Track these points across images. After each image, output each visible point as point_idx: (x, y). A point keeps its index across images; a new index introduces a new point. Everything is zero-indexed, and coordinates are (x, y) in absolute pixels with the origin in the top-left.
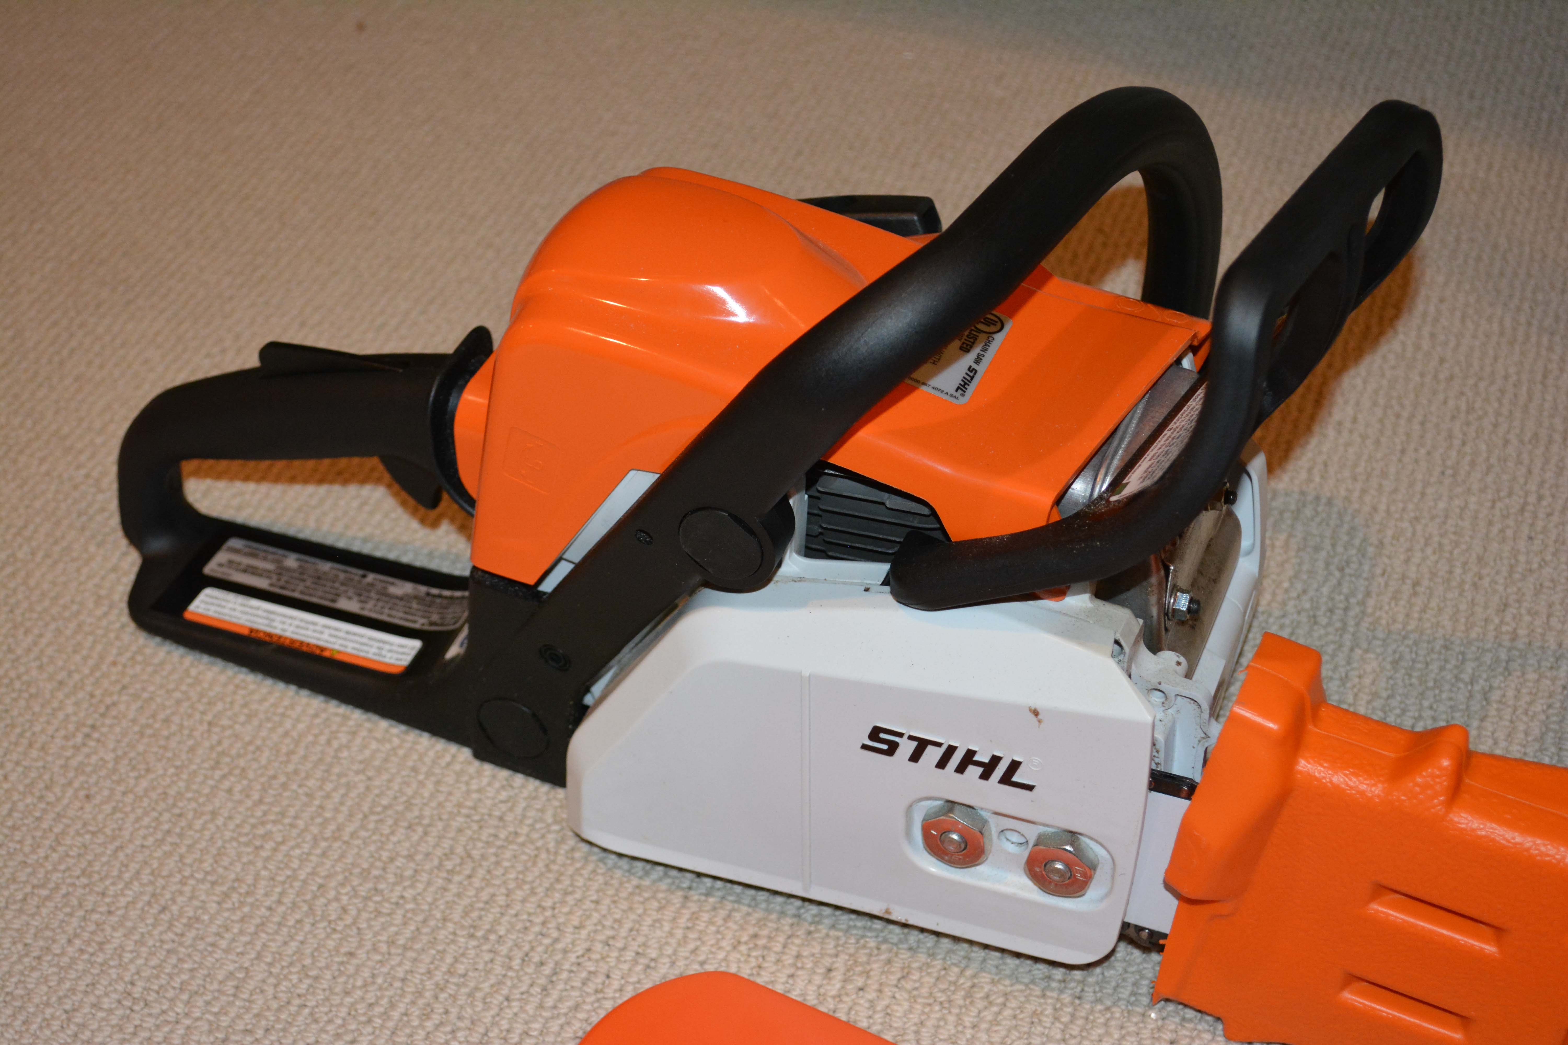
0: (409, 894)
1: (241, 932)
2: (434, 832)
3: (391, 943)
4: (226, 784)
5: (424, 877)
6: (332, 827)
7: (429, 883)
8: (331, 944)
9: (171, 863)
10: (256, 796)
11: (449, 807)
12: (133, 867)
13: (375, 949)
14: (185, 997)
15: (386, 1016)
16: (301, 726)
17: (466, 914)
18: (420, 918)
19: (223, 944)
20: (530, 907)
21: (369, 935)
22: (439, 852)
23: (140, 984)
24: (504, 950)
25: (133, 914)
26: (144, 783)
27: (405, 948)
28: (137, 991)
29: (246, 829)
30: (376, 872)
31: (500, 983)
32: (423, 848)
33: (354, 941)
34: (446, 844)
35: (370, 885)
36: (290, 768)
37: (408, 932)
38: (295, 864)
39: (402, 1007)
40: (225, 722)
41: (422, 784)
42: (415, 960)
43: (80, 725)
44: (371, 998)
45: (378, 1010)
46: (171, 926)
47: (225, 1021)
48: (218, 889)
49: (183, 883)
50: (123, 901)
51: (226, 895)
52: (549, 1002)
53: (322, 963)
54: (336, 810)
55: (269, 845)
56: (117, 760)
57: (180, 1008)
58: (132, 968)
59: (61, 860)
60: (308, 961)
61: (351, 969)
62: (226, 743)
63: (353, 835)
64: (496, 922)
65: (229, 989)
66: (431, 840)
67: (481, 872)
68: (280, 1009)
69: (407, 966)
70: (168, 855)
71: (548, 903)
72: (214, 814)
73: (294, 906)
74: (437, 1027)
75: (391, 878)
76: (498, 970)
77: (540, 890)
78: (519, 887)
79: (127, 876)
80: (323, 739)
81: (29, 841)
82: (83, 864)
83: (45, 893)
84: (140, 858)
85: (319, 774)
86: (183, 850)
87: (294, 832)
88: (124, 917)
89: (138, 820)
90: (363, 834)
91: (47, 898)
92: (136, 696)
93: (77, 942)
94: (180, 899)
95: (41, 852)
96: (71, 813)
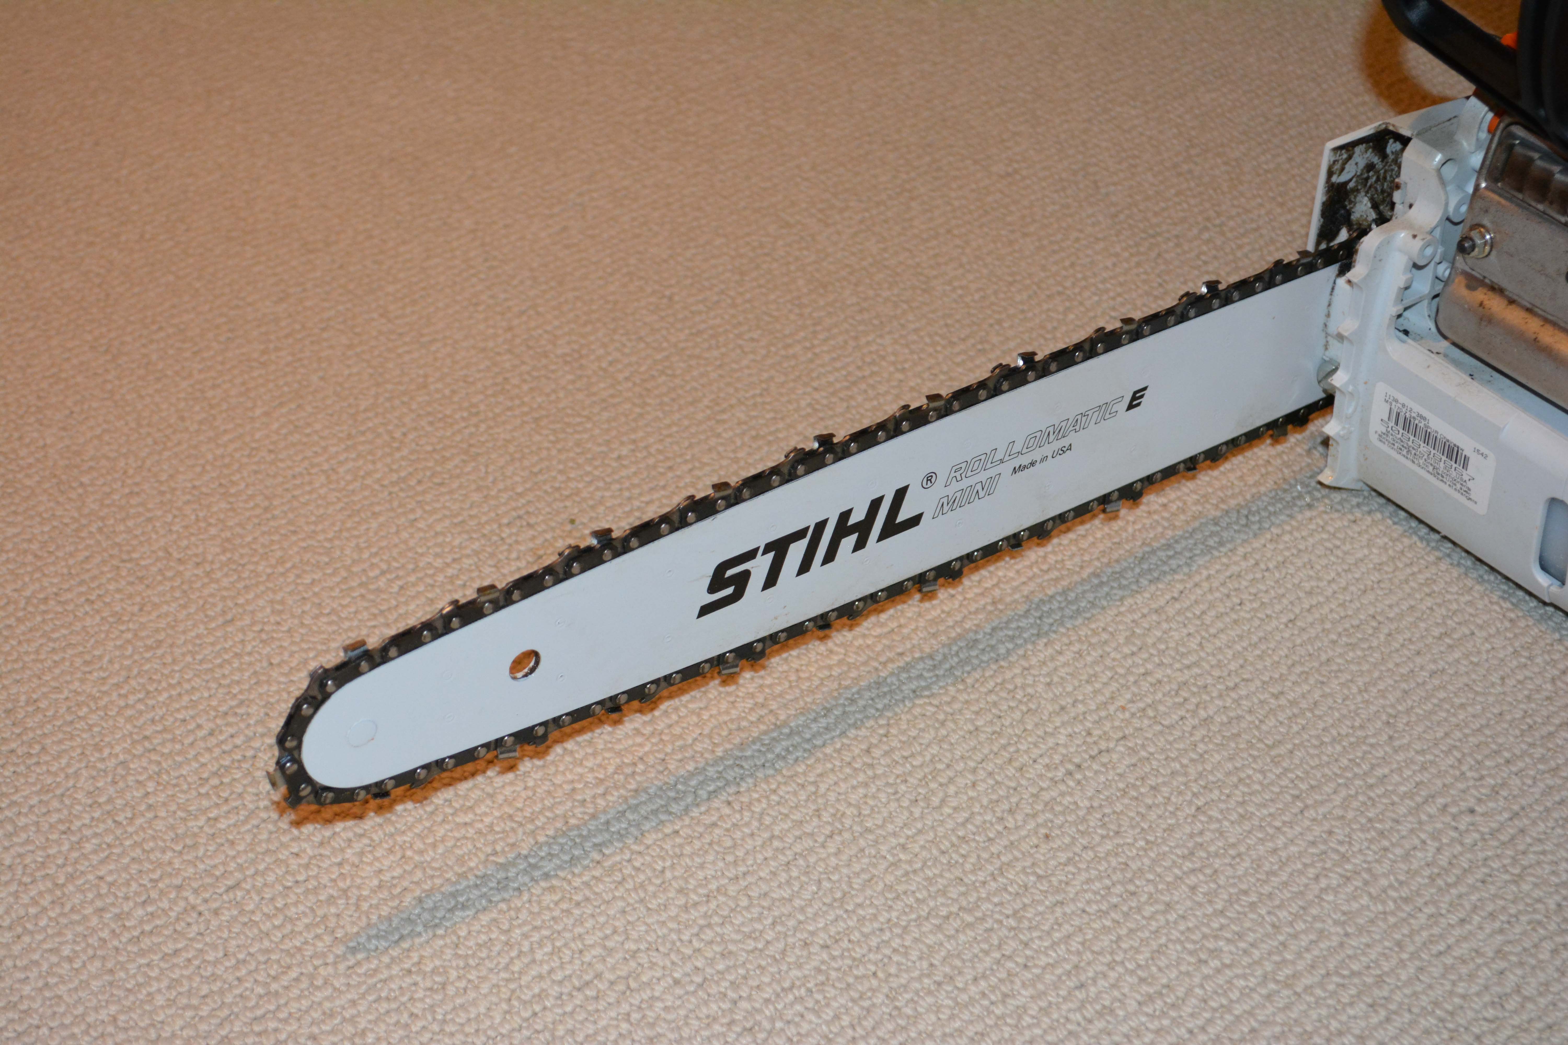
2: (1398, 1022)
4: (1192, 880)
6: (1288, 971)
9: (1105, 941)
10: (1219, 905)
11: (1424, 1001)
12: (1067, 928)
25: (1048, 978)
26: (1109, 846)
29: (1197, 936)
36: (1267, 889)
38: (1235, 995)
40: (1214, 813)
41: (1402, 963)
43: (1066, 759)
46: (1082, 1007)
48: (1145, 989)
49: (1111, 966)
50: (1043, 960)
51: (1151, 999)
54: (1299, 955)
55: (1215, 963)
56: (1091, 810)
59: (998, 891)
62: (1208, 836)
63: (1308, 989)
70: (1106, 930)
72: (1169, 906)
79: (1057, 935)
80: (1311, 872)
81: (973, 859)
82: (1018, 905)
83: (969, 919)
84: (1077, 922)
85: (1294, 909)
86: (1123, 932)
87: (1246, 960)
88: (1039, 977)
89: (1088, 881)
90: (1319, 992)
91: (970, 925)
92: (1133, 751)
93: (983, 983)
94: (1102, 983)
95: (981, 875)
96: (1024, 847)
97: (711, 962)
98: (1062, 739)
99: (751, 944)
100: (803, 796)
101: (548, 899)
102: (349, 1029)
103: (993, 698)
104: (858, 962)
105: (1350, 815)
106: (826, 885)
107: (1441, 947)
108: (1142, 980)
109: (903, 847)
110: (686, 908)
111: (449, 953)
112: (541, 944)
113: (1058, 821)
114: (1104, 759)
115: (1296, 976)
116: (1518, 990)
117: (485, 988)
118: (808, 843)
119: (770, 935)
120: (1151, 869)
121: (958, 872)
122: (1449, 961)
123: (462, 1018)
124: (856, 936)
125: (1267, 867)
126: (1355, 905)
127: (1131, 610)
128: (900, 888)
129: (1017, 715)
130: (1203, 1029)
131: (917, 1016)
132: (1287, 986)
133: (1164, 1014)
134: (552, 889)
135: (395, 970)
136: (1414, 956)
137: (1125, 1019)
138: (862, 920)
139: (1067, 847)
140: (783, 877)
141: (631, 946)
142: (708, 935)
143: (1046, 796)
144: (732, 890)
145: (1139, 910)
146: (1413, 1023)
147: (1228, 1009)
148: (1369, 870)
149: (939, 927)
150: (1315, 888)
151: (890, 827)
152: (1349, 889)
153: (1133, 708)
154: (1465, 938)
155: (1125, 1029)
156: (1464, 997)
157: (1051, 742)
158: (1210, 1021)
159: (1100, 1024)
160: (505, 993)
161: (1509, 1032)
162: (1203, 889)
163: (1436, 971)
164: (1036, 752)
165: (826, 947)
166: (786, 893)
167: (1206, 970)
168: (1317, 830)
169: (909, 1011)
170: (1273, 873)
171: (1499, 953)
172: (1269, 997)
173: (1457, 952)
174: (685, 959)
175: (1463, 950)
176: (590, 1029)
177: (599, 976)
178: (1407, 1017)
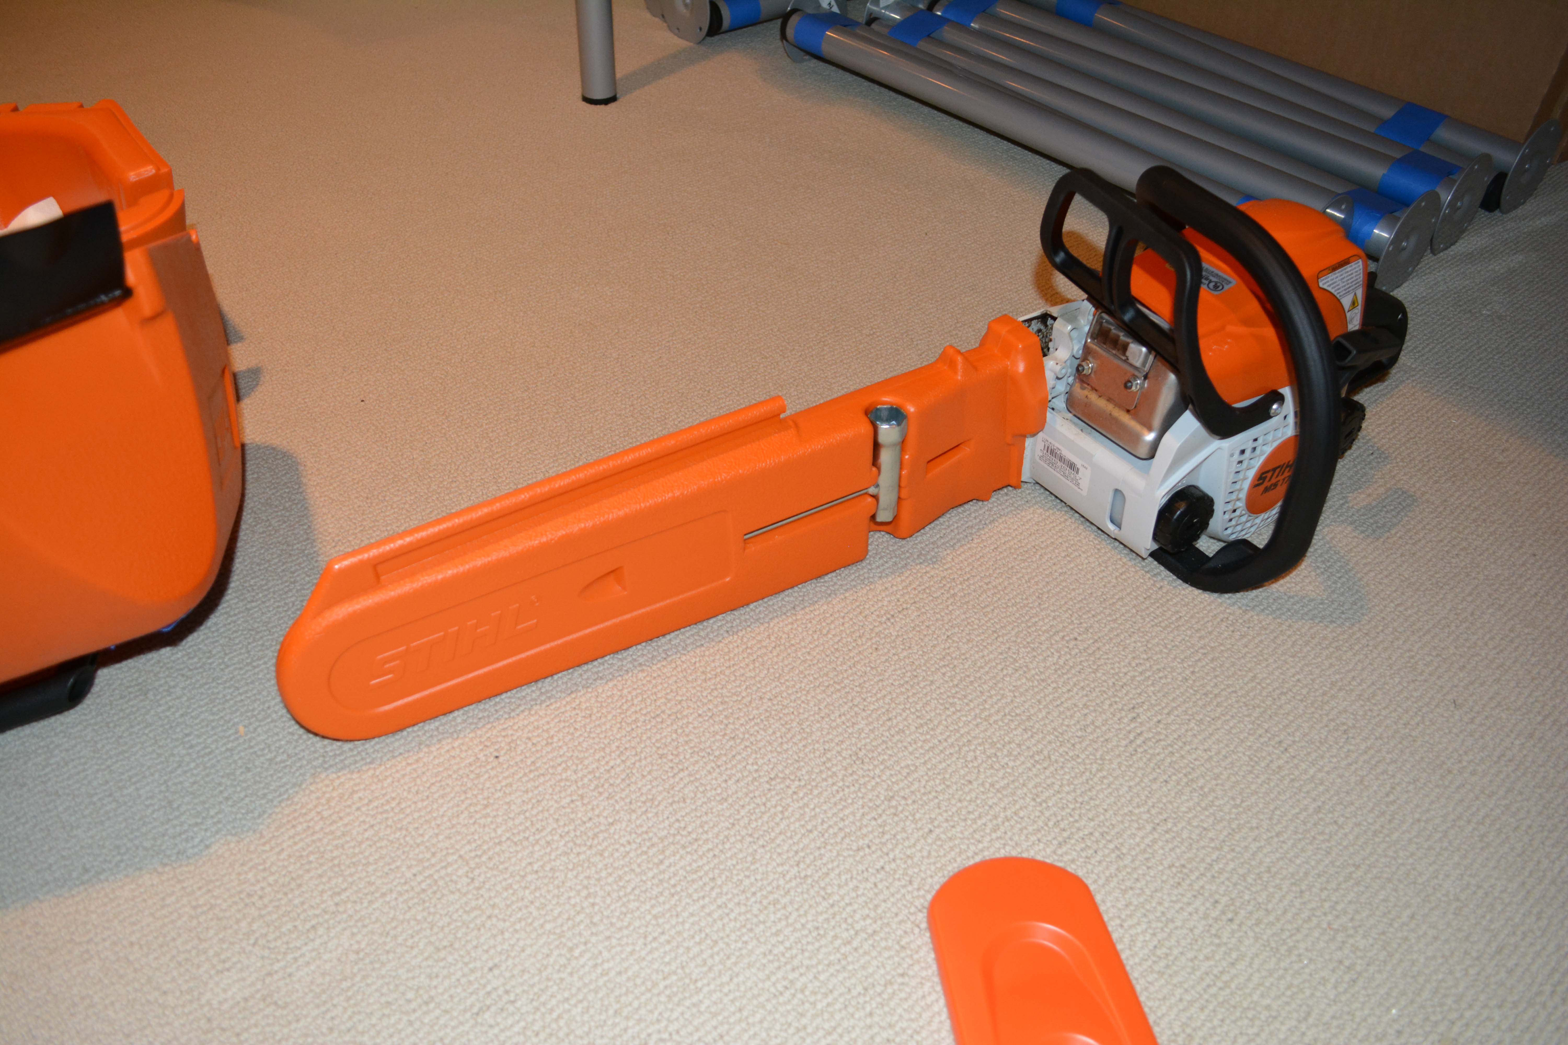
0: (1011, 764)
1: (922, 747)
2: (1036, 737)
3: (992, 785)
4: (944, 670)
5: (1022, 759)
6: (986, 713)
7: (1023, 763)
8: (962, 772)
9: (902, 698)
10: (956, 682)
11: (1049, 728)
12: (884, 692)
13: (983, 784)
14: (882, 767)
15: (974, 821)
16: (992, 656)
17: (1035, 787)
18: (1011, 779)
19: (911, 749)
20: (1070, 798)
21: (982, 776)
22: (1035, 749)
23: (864, 751)
24: (1047, 814)
25: (874, 715)
26: (905, 653)
27: (998, 791)
28: (861, 754)
29: (944, 697)
30: (999, 746)
31: (1039, 830)
32: (1028, 743)
33: (974, 776)
34: (1040, 746)
35: (993, 751)
36: (978, 675)
37: (1003, 783)
38: (961, 724)
39: (984, 820)
40: (955, 639)
41: (1040, 710)
42: (1000, 799)
43: (887, 612)
44: (970, 809)
45: (972, 816)
46: (889, 729)
47: (896, 788)
48: (919, 721)
49: (904, 710)
50: (872, 707)
51: (922, 726)
52: (1060, 852)
53: (954, 780)
54: (992, 706)
55: (952, 709)
56: (898, 636)
57: (877, 772)
58: (863, 742)
59: (852, 674)
60: (947, 776)
61: (967, 789)
62: (952, 649)
63: (996, 722)
64: (1049, 798)
65: (904, 773)
66: (1033, 741)
67: (1052, 769)
68: (924, 794)
69: (995, 800)
70: (902, 693)
71: (1080, 800)
72: (932, 682)
73: (952, 745)
74: (998, 838)
75: (1005, 752)
76: (1040, 823)
77: (1078, 792)
78: (1069, 785)
79: (879, 696)
80: (1000, 667)
81: (841, 659)
82: (861, 681)
83: (838, 687)
84: (889, 689)
85: (991, 684)
86: (910, 694)
87: (967, 708)
88: (870, 715)
89: (895, 670)
90: (1000, 723)
91: (839, 690)
92: (918, 609)
93: (843, 718)
94: (899, 718)
95: (845, 667)
96: (865, 654)
97: (716, 706)
98: (885, 603)
99: (735, 698)
100: (762, 628)
101: (641, 675)
102: (546, 735)
103: (854, 583)
104: (786, 707)
105: (1019, 640)
106: (772, 670)
107: (1058, 702)
108: (918, 717)
109: (809, 653)
110: (705, 681)
111: (593, 701)
112: (637, 697)
113: (882, 642)
114: (905, 613)
115: (990, 716)
116: (1093, 723)
117: (610, 717)
118: (764, 651)
119: (744, 694)
120: (925, 665)
121: (834, 665)
122: (1062, 709)
123: (598, 730)
124: (784, 695)
125: (979, 664)
126: (1019, 683)
127: (920, 543)
128: (807, 672)
129: (865, 591)
130: (946, 740)
131: (812, 733)
132: (986, 720)
133: (928, 733)
134: (643, 671)
135: (568, 708)
136: (1045, 707)
137: (910, 734)
138: (788, 688)
139: (885, 654)
140: (751, 667)
141: (679, 698)
142: (715, 693)
143: (877, 630)
144: (727, 672)
145: (918, 684)
146: (1043, 738)
147: (957, 731)
148: (1027, 666)
149: (824, 691)
150: (1001, 675)
151: (803, 644)
152: (1017, 675)
153: (920, 589)
154: (1069, 699)
155: (909, 740)
156: (1068, 726)
157: (880, 604)
158: (949, 736)
159: (897, 738)
160: (619, 719)
161: (1088, 742)
162: (949, 674)
163: (1055, 714)
164: (873, 609)
165: (770, 700)
166: (753, 674)
167: (948, 713)
168: (1003, 647)
169: (808, 730)
170: (981, 667)
171: (1085, 706)
172: (977, 725)
173: (1065, 705)
174: (704, 704)
175: (1068, 704)
176: (658, 737)
177: (663, 712)
178: (1041, 735)
